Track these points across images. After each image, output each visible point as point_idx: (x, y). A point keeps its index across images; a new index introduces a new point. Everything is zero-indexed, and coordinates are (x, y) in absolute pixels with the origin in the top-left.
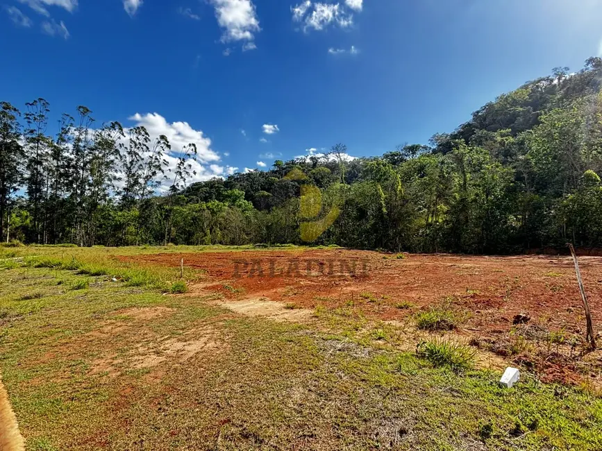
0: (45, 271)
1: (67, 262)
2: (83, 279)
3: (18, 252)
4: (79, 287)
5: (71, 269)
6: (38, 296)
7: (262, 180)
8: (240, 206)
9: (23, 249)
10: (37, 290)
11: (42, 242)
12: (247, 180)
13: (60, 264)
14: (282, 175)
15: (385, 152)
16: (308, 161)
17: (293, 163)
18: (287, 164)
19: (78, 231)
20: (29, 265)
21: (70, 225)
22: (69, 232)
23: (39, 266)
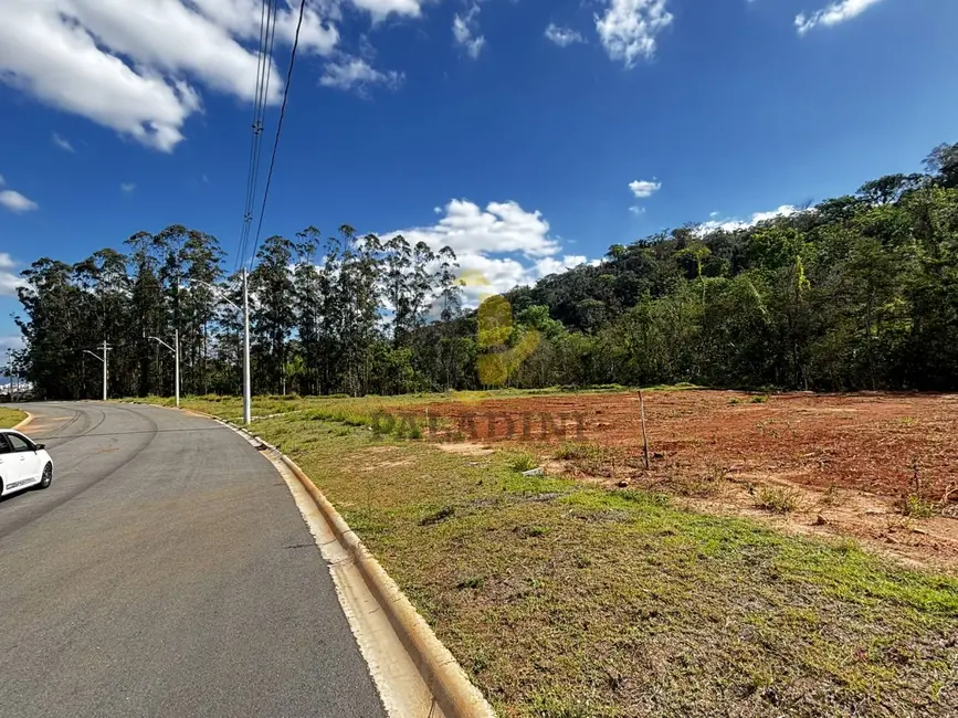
0: (319, 423)
1: (335, 415)
2: (346, 428)
3: (297, 405)
4: (342, 435)
5: (338, 420)
6: (315, 440)
7: (589, 281)
9: (299, 401)
10: (316, 436)
11: (316, 394)
13: (330, 416)
14: (622, 269)
17: (641, 246)
18: (630, 248)
19: (350, 378)
20: (307, 419)
21: (341, 370)
22: (342, 378)
23: (314, 419)
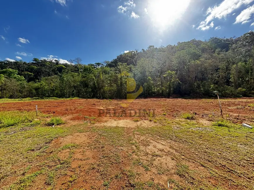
7: (26, 66)
8: (15, 78)
12: (15, 65)
14: (39, 66)
15: (89, 64)
16: (54, 61)
17: (45, 61)
18: (41, 61)
